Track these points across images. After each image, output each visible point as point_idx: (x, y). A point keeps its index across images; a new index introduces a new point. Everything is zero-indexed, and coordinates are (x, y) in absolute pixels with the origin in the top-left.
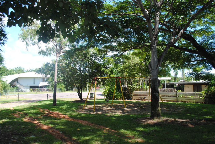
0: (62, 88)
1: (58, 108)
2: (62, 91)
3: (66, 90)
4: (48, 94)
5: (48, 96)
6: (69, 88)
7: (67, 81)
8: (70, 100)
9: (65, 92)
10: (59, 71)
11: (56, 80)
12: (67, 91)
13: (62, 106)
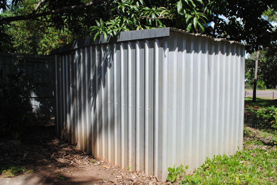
0: (261, 85)
1: (258, 104)
2: (261, 89)
3: (267, 88)
4: (247, 91)
5: (247, 94)
6: (270, 86)
7: (268, 78)
8: (271, 98)
9: (265, 90)
10: (259, 67)
11: (256, 78)
12: (268, 90)
13: (262, 103)
